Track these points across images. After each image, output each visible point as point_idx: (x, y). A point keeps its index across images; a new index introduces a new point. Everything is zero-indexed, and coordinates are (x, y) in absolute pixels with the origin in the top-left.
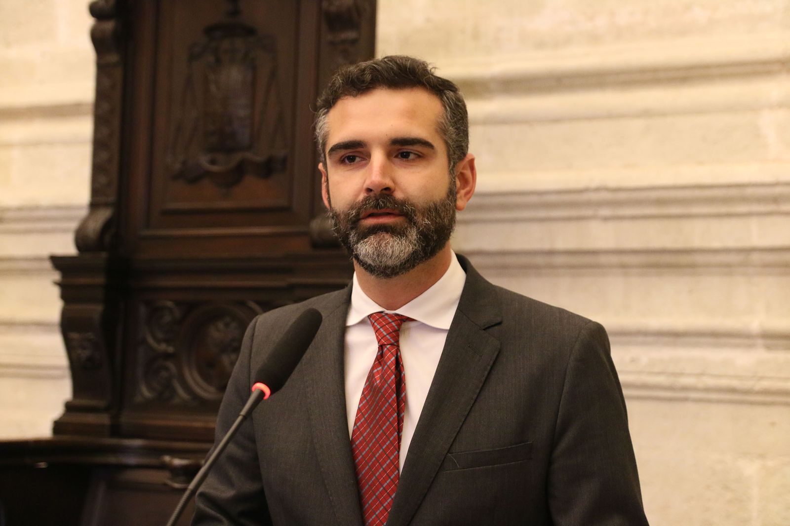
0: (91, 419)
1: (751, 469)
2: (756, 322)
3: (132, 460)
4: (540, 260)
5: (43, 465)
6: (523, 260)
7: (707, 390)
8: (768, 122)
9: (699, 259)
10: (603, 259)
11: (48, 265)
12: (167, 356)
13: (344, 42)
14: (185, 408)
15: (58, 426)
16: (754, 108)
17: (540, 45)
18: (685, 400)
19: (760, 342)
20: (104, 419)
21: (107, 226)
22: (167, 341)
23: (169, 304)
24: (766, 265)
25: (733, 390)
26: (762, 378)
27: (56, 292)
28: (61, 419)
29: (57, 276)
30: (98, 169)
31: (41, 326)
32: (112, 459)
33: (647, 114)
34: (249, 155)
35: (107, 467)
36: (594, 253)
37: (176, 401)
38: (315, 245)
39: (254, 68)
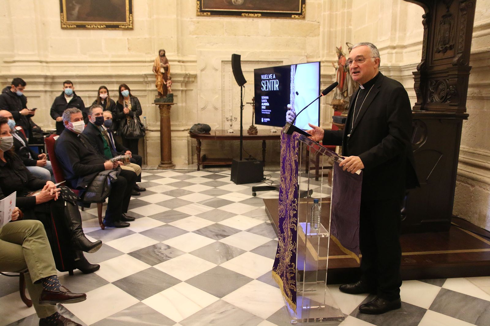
12: (433, 92)
21: (423, 64)
22: (433, 89)
23: (434, 81)
28: (414, 106)
34: (448, 45)
38: (453, 65)
39: (450, 24)
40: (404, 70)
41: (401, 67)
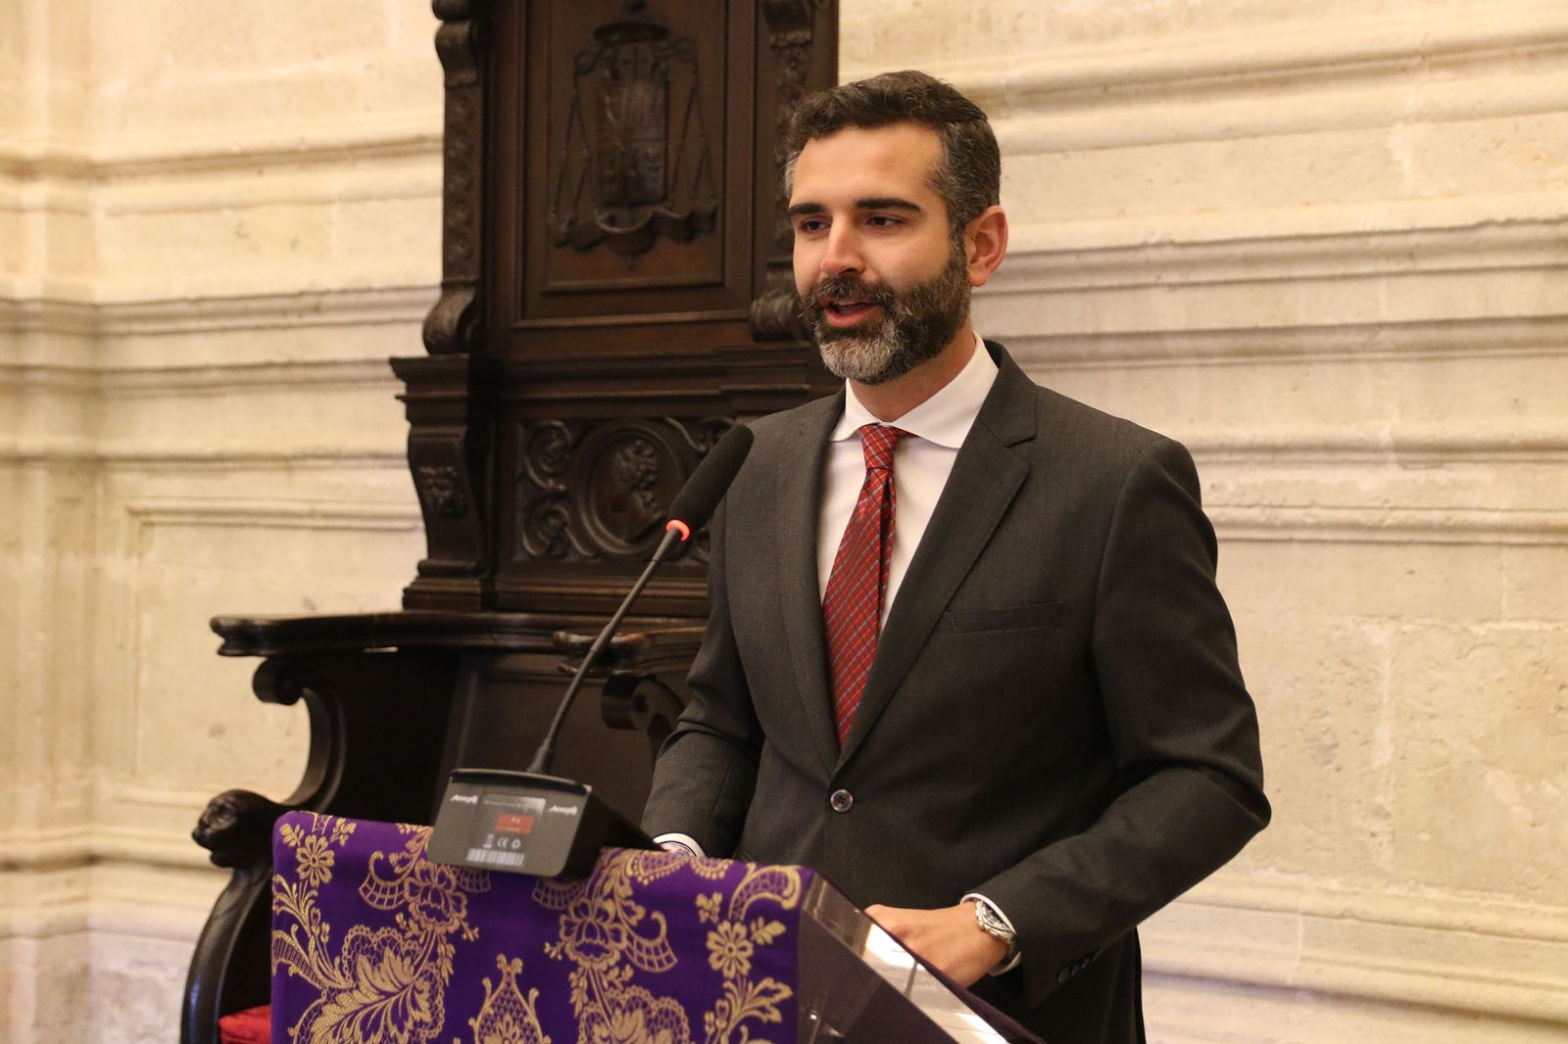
0: (455, 585)
1: (1380, 635)
2: (1385, 431)
3: (513, 642)
4: (1082, 348)
5: (393, 649)
6: (1058, 349)
7: (1319, 526)
8: (1402, 141)
9: (1306, 341)
10: (1170, 345)
11: (388, 371)
12: (558, 496)
13: (791, 45)
14: (582, 568)
15: (410, 596)
16: (1382, 122)
17: (1078, 36)
18: (1290, 541)
19: (1392, 456)
20: (474, 586)
21: (467, 315)
22: (554, 475)
23: (558, 424)
24: (1398, 349)
25: (1355, 526)
26: (1393, 509)
27: (400, 408)
28: (413, 584)
29: (400, 387)
30: (451, 235)
31: (379, 457)
32: (487, 641)
33: (1229, 134)
34: (661, 210)
35: (481, 650)
36: (1158, 335)
37: (572, 558)
38: (758, 337)
39: (667, 85)
40: (130, 334)
41: (107, 311)
